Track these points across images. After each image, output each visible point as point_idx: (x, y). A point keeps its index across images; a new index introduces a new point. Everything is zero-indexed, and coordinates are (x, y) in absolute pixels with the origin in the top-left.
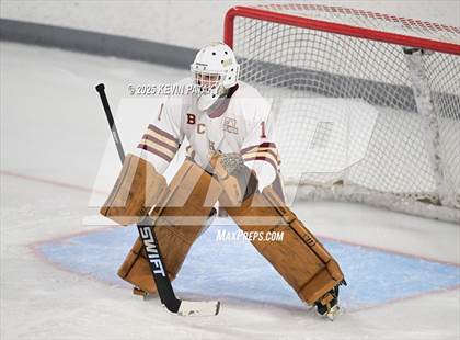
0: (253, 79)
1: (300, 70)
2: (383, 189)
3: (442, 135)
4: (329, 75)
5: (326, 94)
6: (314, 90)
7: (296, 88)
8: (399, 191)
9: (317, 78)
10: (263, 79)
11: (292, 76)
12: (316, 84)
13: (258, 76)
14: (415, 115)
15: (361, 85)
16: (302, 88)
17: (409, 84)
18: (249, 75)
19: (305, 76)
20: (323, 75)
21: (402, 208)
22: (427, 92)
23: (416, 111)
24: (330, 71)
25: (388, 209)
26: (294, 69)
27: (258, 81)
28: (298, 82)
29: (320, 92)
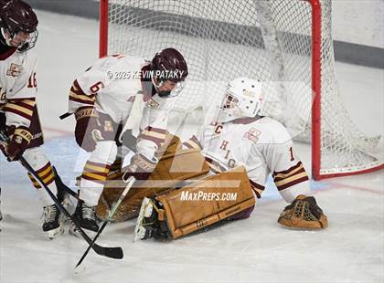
3: (286, 68)
4: (190, 18)
6: (177, 31)
7: (162, 29)
9: (180, 20)
12: (179, 26)
14: (263, 51)
15: (217, 26)
16: (167, 29)
17: (258, 25)
20: (185, 19)
22: (273, 31)
23: (264, 47)
24: (191, 14)
26: (160, 13)
27: (130, 24)
28: (163, 24)
29: (183, 32)
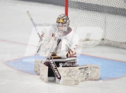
0: (75, 7)
1: (90, 4)
2: (117, 41)
5: (98, 11)
8: (122, 42)
10: (78, 7)
11: (88, 6)
13: (76, 6)
18: (73, 6)
19: (92, 6)
21: (123, 47)
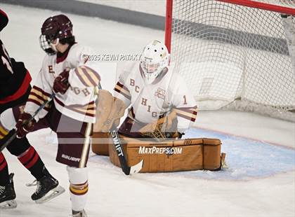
4: (233, 31)
6: (224, 40)
7: (212, 39)
9: (225, 32)
12: (224, 36)
20: (229, 31)
24: (233, 28)
25: (269, 116)
27: (188, 34)
28: (213, 35)
29: (227, 41)
